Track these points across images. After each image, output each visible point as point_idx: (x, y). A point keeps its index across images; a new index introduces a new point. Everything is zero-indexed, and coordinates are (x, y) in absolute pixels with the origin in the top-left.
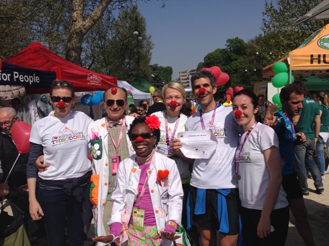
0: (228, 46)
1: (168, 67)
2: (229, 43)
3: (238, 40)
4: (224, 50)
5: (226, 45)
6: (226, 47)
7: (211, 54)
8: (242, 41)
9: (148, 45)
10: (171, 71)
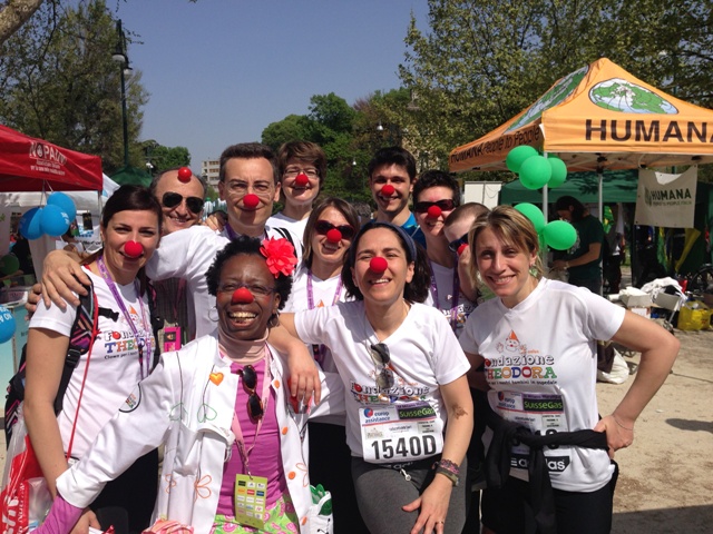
0: (314, 111)
1: (180, 149)
2: (316, 105)
3: (334, 99)
4: (305, 118)
5: (310, 108)
6: (310, 112)
7: (278, 127)
8: (344, 101)
9: (133, 93)
10: (186, 157)
